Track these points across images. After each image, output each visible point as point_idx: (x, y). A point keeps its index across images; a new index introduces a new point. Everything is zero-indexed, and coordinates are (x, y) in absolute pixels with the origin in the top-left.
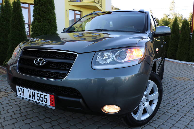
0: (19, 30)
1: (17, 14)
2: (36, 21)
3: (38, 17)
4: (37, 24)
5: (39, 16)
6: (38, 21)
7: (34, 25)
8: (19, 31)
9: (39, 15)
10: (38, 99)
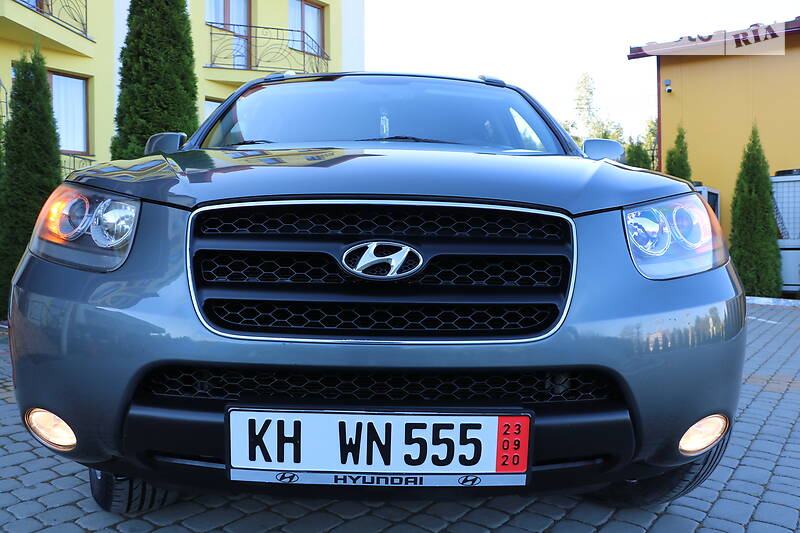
0: (42, 172)
1: (36, 110)
2: (133, 138)
3: (139, 124)
4: (138, 150)
5: (142, 120)
6: (138, 138)
7: (124, 151)
8: (39, 175)
9: (142, 118)
10: (415, 456)
